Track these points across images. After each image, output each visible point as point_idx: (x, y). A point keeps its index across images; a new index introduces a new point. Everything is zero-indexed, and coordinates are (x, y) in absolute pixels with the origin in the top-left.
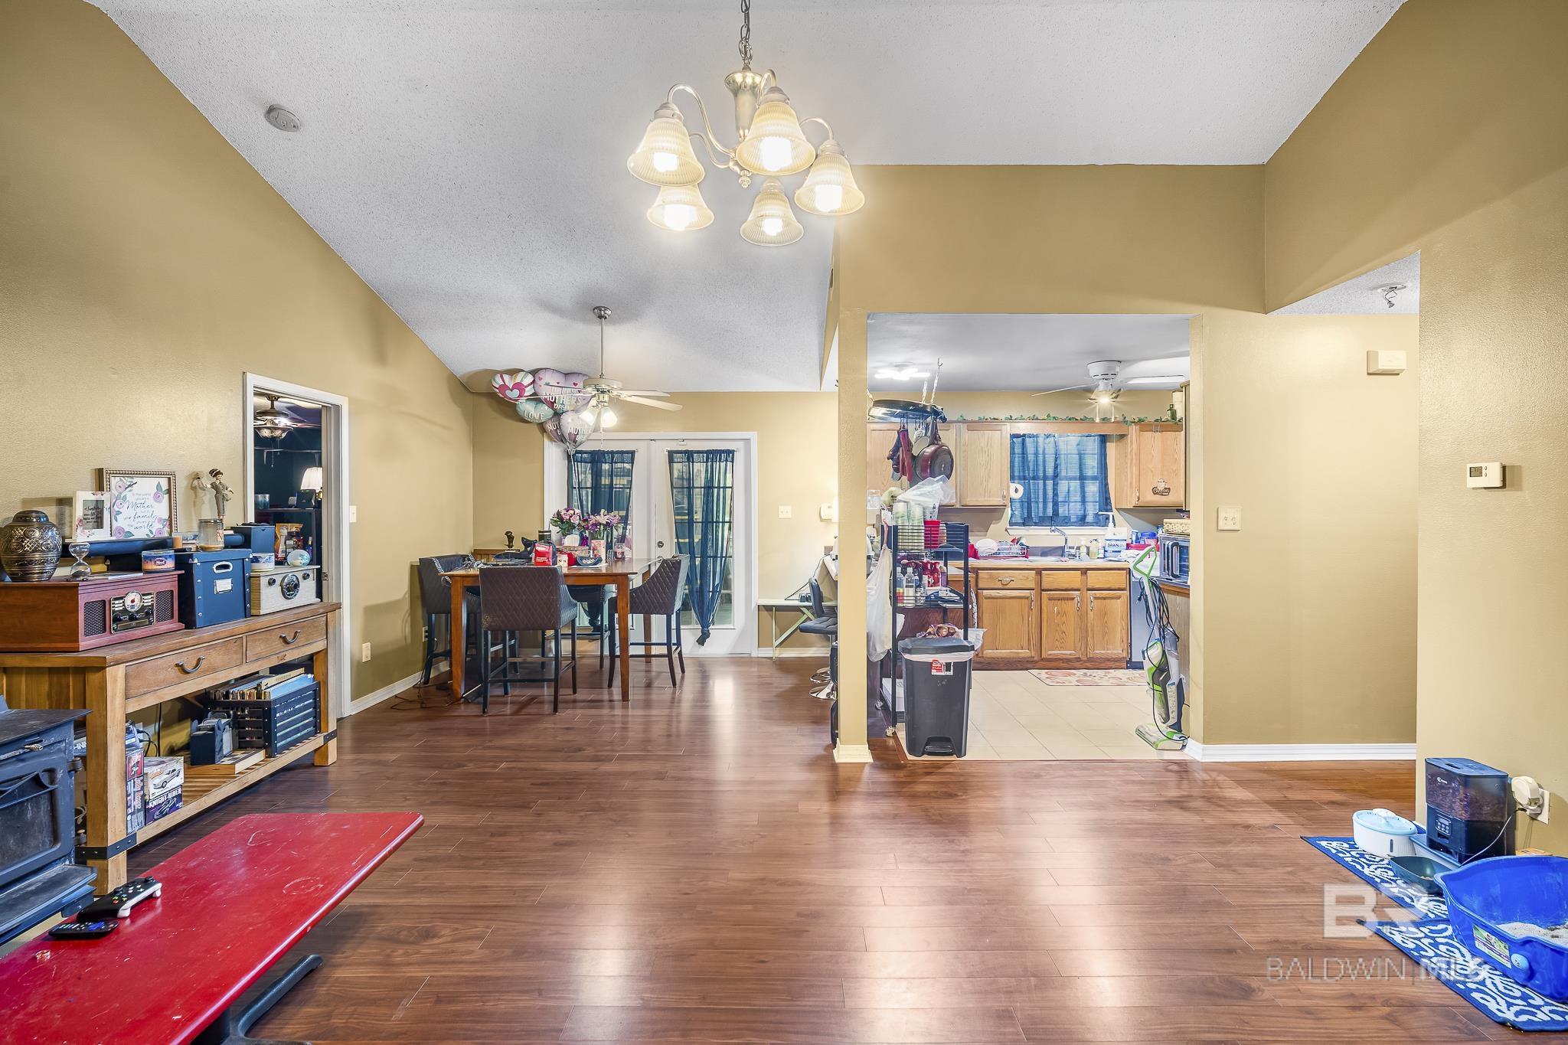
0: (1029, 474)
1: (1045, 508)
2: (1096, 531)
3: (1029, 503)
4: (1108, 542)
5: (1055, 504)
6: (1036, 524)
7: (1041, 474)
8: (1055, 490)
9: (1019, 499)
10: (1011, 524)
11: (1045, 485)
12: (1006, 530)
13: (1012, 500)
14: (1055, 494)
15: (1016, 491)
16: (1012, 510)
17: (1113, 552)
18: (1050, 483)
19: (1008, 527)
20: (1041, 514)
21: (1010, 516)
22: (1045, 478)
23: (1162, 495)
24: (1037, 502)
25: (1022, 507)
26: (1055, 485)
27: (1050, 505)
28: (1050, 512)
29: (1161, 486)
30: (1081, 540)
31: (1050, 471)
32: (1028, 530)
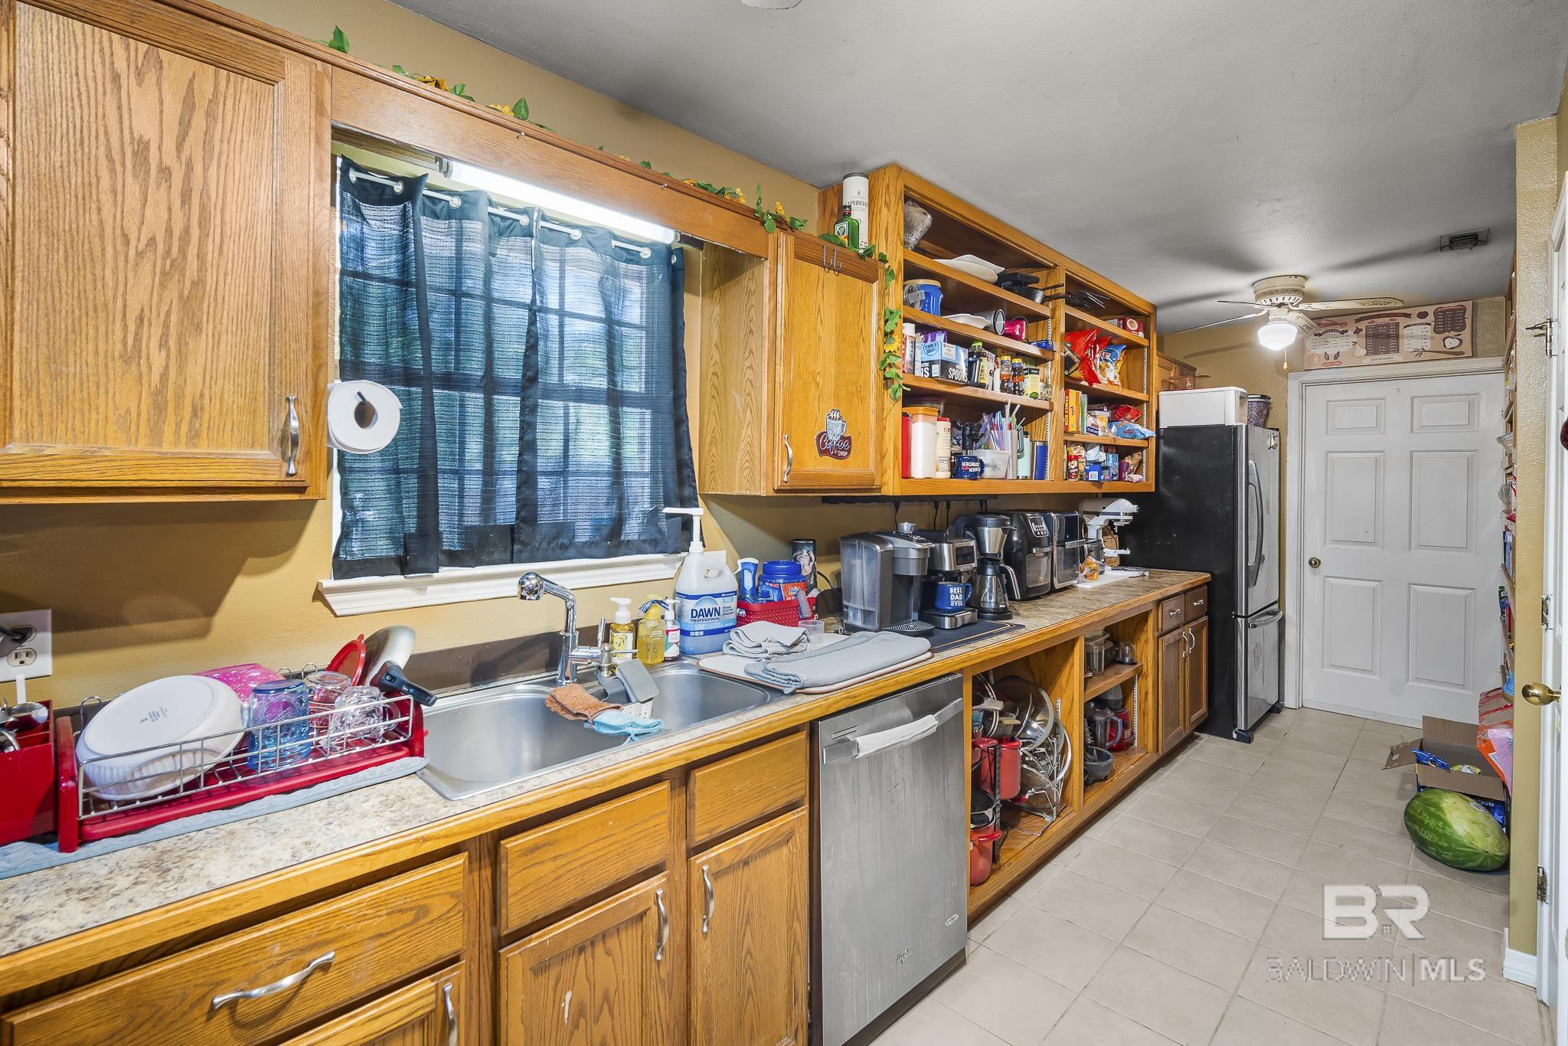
0: (427, 358)
1: (489, 496)
2: (653, 567)
3: (427, 475)
4: (690, 605)
5: (526, 477)
6: (455, 559)
7: (475, 366)
8: (527, 427)
9: (383, 453)
10: (344, 567)
11: (489, 409)
12: (319, 595)
13: (348, 465)
14: (528, 445)
15: (364, 414)
16: (347, 504)
17: (707, 633)
18: (509, 408)
19: (329, 582)
20: (473, 519)
21: (337, 532)
22: (491, 385)
23: (836, 456)
24: (459, 474)
25: (396, 494)
26: (529, 412)
27: (508, 485)
28: (506, 511)
29: (835, 431)
30: (616, 607)
31: (510, 371)
32: (421, 589)
